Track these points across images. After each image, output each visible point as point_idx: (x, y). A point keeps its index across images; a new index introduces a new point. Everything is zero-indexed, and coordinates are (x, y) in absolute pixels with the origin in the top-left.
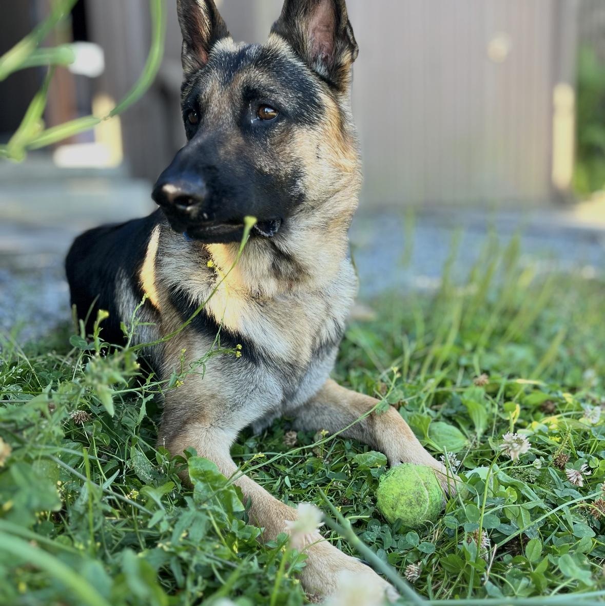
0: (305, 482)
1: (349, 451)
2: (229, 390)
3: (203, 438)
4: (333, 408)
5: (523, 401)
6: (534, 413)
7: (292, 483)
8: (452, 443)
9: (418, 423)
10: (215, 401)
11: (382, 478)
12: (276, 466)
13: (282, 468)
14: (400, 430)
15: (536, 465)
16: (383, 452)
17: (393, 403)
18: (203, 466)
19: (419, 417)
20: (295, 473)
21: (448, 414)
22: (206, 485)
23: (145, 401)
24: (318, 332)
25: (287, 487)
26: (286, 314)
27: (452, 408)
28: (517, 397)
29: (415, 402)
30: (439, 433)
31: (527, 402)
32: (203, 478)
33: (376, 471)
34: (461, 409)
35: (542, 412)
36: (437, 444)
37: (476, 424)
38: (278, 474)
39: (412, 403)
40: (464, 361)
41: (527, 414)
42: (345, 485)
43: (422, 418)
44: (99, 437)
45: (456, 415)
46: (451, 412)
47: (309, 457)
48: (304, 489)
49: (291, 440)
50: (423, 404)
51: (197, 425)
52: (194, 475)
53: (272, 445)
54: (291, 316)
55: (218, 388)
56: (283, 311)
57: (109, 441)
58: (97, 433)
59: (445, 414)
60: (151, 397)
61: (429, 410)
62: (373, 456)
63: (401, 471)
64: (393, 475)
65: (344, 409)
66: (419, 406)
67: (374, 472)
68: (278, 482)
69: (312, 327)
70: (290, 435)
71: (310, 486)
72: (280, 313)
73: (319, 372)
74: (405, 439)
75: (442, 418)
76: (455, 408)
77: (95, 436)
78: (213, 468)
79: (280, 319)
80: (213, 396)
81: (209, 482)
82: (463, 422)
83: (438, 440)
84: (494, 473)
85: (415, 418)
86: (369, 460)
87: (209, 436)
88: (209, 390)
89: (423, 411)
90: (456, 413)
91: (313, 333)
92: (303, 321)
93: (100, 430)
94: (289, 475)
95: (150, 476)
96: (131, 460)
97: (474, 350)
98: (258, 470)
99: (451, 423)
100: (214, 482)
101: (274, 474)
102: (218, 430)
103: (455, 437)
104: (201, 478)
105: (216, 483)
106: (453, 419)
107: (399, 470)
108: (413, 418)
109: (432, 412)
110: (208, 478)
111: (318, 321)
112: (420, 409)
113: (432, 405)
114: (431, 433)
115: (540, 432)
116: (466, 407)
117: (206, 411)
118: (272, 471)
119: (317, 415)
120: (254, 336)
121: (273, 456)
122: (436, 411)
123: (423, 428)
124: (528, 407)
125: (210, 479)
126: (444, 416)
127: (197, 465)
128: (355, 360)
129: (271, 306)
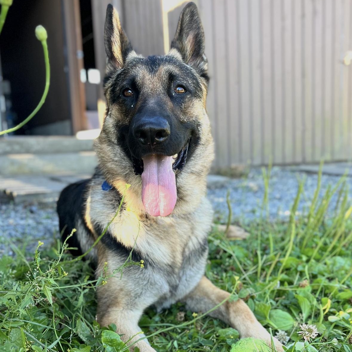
0: (187, 345)
1: (217, 326)
2: (131, 286)
3: (119, 317)
4: (206, 300)
5: (337, 297)
6: (344, 304)
7: (179, 345)
8: (285, 323)
9: (262, 309)
10: (123, 292)
11: (233, 346)
12: (171, 333)
13: (174, 335)
14: (245, 317)
15: (334, 343)
16: (236, 329)
17: (242, 297)
18: (110, 336)
19: (264, 305)
20: (182, 338)
21: (285, 304)
22: (112, 348)
23: (82, 293)
24: (186, 245)
25: (175, 348)
26: (164, 231)
27: (288, 300)
28: (332, 294)
29: (263, 295)
30: (276, 316)
31: (339, 297)
32: (110, 344)
33: (230, 341)
34: (294, 300)
35: (349, 304)
36: (275, 324)
37: (303, 311)
38: (172, 338)
39: (260, 296)
40: (300, 268)
41: (338, 305)
42: (211, 348)
43: (265, 306)
44: (57, 313)
45: (290, 305)
46: (287, 302)
47: (192, 328)
48: (186, 350)
49: (181, 318)
50: (267, 296)
51: (114, 309)
52: (105, 342)
53: (170, 320)
54: (168, 233)
55: (123, 285)
56: (163, 230)
57: (63, 316)
58: (56, 311)
59: (283, 303)
60: (87, 291)
61: (272, 301)
62: (230, 331)
63: (245, 342)
64: (239, 345)
65: (213, 301)
66: (265, 297)
67: (229, 341)
68: (170, 344)
69: (181, 241)
70: (180, 314)
71: (189, 348)
72: (160, 231)
73: (192, 273)
74: (249, 323)
75: (280, 307)
76: (290, 299)
77: (55, 313)
78: (117, 338)
79: (161, 234)
80: (121, 290)
81: (115, 346)
82: (295, 309)
83: (275, 321)
84: (305, 347)
85: (261, 306)
86: (227, 334)
87: (123, 315)
88: (119, 286)
89: (267, 301)
90: (290, 303)
91: (183, 245)
92: (176, 236)
93: (57, 309)
94: (178, 340)
95: (86, 339)
96: (76, 328)
97: (308, 261)
98: (159, 335)
99: (286, 310)
100: (118, 346)
101: (169, 338)
102: (129, 311)
103: (287, 319)
104: (109, 343)
105: (119, 347)
106: (288, 307)
107: (243, 342)
108: (260, 306)
109: (274, 303)
110: (114, 344)
111: (185, 237)
112: (265, 299)
113: (275, 297)
114: (270, 316)
115: (344, 319)
116: (297, 300)
117: (119, 299)
118: (168, 337)
119: (197, 303)
120: (141, 247)
121: (170, 326)
122: (277, 302)
123: (265, 312)
124: (340, 300)
125: (115, 345)
126: (282, 305)
127: (107, 336)
128: (229, 266)
129: (155, 227)
